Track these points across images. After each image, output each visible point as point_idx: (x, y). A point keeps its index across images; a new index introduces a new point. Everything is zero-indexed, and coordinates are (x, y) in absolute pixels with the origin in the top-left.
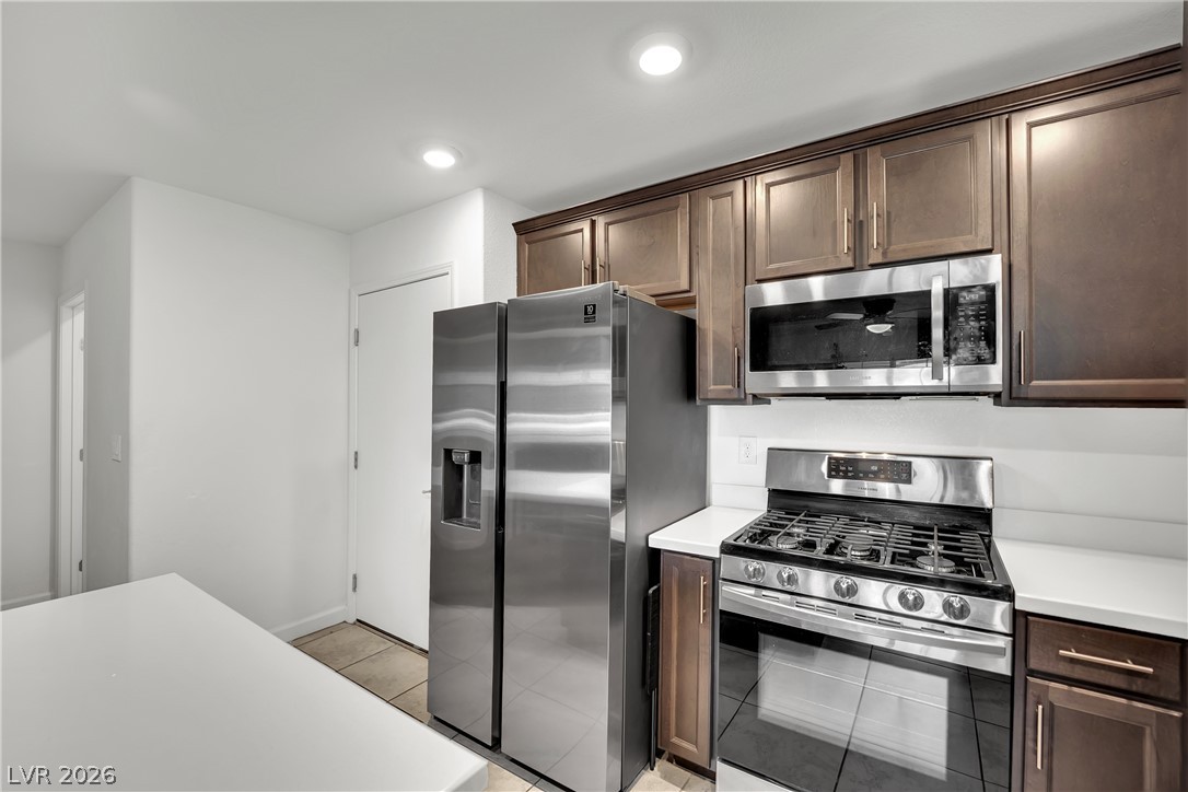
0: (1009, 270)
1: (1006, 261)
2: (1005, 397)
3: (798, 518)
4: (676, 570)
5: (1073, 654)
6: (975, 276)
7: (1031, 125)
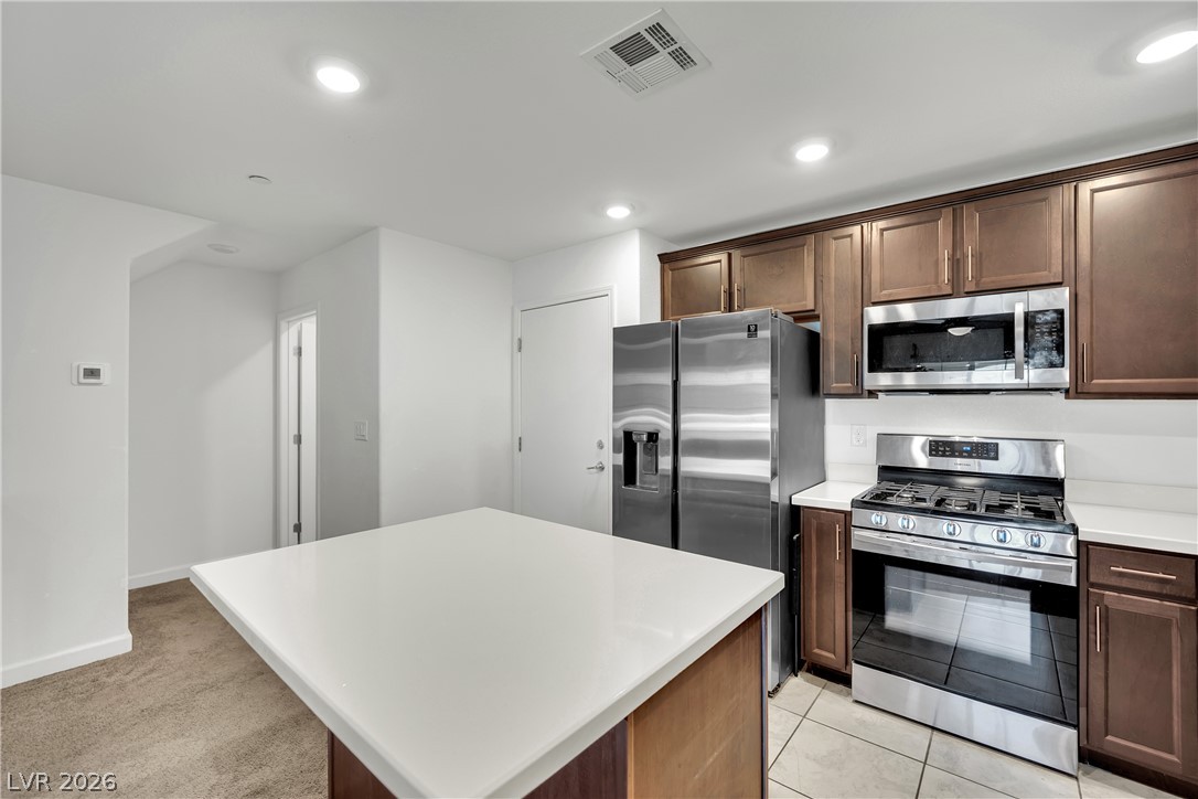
0: (1075, 298)
1: (1073, 291)
2: (1072, 392)
3: (905, 487)
4: (814, 522)
5: (1121, 569)
6: (1049, 303)
7: (1094, 191)
